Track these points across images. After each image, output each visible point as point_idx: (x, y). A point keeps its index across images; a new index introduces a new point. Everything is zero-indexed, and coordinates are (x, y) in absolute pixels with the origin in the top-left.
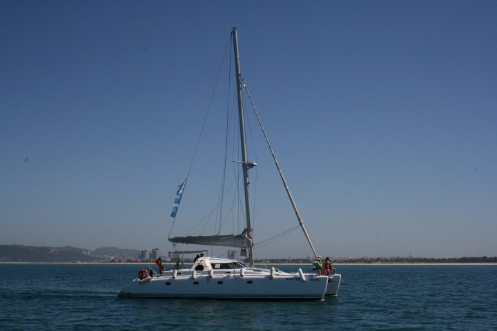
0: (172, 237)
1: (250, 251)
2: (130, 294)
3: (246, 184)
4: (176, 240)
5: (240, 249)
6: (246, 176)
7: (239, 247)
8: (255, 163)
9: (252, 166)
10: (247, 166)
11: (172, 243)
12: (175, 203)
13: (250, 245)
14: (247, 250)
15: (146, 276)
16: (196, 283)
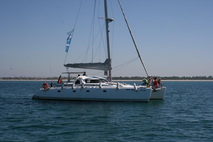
0: (66, 64)
1: (110, 72)
2: (38, 97)
3: (108, 32)
4: (68, 66)
5: (104, 71)
6: (107, 27)
7: (103, 70)
8: (113, 19)
9: (111, 20)
10: (108, 21)
11: (66, 67)
12: (67, 44)
13: (110, 69)
14: (108, 72)
15: (47, 87)
16: (74, 91)
